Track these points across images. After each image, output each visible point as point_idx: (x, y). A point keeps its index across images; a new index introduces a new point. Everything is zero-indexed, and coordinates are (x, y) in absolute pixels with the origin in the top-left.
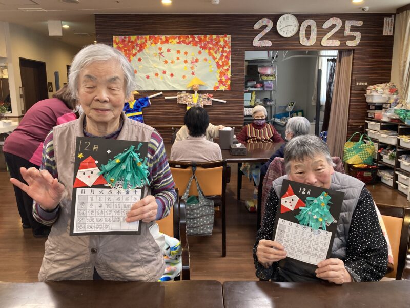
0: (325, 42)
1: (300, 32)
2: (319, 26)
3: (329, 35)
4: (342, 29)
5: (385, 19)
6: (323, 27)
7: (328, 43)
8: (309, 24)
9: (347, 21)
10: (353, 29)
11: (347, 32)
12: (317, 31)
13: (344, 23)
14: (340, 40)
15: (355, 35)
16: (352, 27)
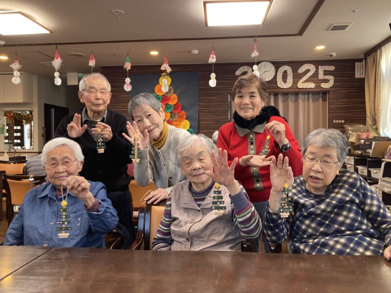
0: (301, 85)
1: (277, 77)
2: (295, 71)
3: (305, 78)
4: (316, 73)
5: (356, 63)
6: (299, 72)
7: (303, 86)
8: (285, 69)
9: (320, 67)
10: (326, 73)
11: (321, 76)
12: (293, 75)
13: (317, 68)
14: (315, 83)
15: (328, 78)
16: (325, 71)
